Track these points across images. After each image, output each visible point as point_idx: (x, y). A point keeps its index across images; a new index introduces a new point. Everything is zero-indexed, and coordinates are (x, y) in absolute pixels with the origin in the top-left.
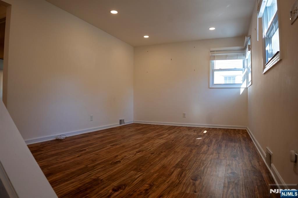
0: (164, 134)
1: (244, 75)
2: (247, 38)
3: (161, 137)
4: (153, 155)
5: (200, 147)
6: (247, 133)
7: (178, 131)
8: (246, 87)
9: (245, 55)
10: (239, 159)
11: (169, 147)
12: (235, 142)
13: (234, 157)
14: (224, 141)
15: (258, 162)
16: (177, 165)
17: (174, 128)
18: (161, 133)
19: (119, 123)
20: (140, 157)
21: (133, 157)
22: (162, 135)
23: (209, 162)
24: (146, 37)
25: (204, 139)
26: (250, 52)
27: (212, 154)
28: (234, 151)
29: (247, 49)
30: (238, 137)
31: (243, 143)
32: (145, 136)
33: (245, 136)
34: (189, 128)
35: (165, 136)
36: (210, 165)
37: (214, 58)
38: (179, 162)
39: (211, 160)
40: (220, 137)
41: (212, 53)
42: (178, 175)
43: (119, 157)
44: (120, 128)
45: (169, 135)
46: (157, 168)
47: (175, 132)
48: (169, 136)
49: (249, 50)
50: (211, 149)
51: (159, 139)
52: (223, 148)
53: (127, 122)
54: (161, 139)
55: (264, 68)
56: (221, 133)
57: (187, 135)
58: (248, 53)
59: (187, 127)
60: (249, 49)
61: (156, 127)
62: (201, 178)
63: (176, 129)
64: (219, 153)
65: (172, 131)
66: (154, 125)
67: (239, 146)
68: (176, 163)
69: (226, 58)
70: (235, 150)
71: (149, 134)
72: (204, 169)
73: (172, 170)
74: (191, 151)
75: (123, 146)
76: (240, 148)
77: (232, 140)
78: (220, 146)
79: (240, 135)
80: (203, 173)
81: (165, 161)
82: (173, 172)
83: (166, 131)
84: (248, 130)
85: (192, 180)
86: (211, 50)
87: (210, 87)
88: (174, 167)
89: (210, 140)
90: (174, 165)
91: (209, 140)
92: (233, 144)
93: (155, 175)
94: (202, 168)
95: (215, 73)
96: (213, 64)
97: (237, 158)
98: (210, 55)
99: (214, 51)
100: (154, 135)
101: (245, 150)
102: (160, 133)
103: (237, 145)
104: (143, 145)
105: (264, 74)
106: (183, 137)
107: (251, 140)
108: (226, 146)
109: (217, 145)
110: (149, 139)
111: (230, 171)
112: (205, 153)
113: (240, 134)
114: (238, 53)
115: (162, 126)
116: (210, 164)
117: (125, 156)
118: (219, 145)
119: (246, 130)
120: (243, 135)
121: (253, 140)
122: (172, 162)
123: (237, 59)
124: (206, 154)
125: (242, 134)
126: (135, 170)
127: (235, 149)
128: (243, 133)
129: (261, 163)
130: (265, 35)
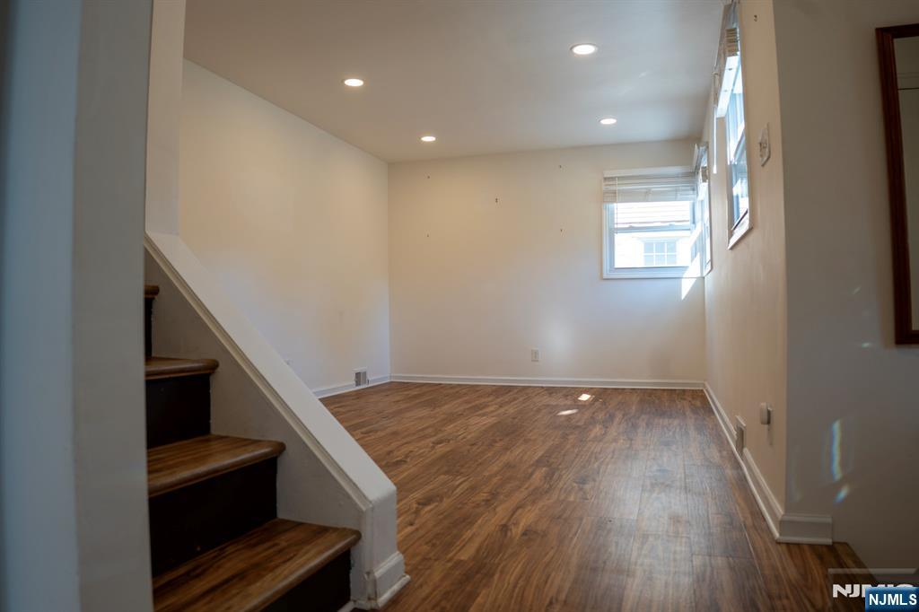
0: (486, 406)
1: (695, 244)
2: (699, 148)
3: (481, 412)
4: (475, 448)
5: (585, 428)
6: (704, 397)
7: (521, 399)
8: (699, 275)
9: (695, 189)
10: (677, 448)
11: (510, 432)
12: (670, 416)
13: (667, 444)
14: (643, 416)
15: (720, 451)
16: (538, 461)
17: (510, 391)
18: (477, 402)
19: (354, 382)
20: (448, 452)
21: (430, 452)
22: (484, 408)
23: (610, 456)
24: (428, 139)
25: (594, 413)
26: (706, 184)
27: (615, 440)
28: (667, 435)
29: (700, 177)
30: (679, 406)
31: (691, 418)
32: (438, 410)
33: (698, 403)
34: (551, 391)
35: (491, 409)
36: (613, 460)
37: (613, 196)
38: (541, 457)
39: (613, 452)
40: (634, 408)
41: (607, 183)
42: (545, 477)
43: (396, 453)
44: (358, 395)
45: (501, 407)
46: (495, 468)
47: (515, 399)
48: (502, 410)
49: (704, 181)
50: (613, 432)
51: (478, 416)
52: (640, 430)
53: (375, 379)
54: (484, 415)
55: (731, 234)
56: (635, 399)
57: (548, 405)
58: (703, 187)
59: (542, 387)
60: (706, 178)
61: (457, 390)
62: (594, 480)
63: (517, 393)
64: (631, 440)
65: (507, 398)
66: (452, 387)
67: (679, 425)
68: (536, 458)
69: (646, 196)
70: (671, 433)
71: (446, 407)
72: (599, 467)
73: (530, 470)
74: (565, 437)
75: (395, 434)
76: (681, 429)
77: (663, 414)
78: (635, 426)
79: (685, 402)
80: (598, 473)
81: (508, 457)
82: (531, 474)
83: (490, 399)
84: (707, 391)
85: (577, 483)
86: (605, 176)
87: (605, 276)
88: (533, 465)
89: (608, 415)
90: (532, 462)
91: (605, 415)
92: (666, 421)
93: (495, 480)
94: (596, 465)
95: (618, 237)
96: (613, 214)
97: (674, 447)
98: (604, 188)
99: (613, 179)
100: (461, 408)
101: (693, 433)
102: (473, 404)
103: (676, 422)
104: (443, 429)
105: (732, 248)
106: (539, 410)
107: (711, 411)
108: (647, 424)
109: (627, 424)
110: (451, 418)
111: (655, 468)
112: (598, 440)
113: (685, 399)
114: (677, 183)
115: (474, 389)
116: (612, 458)
117: (411, 451)
118: (630, 424)
119: (702, 391)
120: (693, 402)
121: (716, 412)
122: (525, 458)
123: (675, 200)
124: (601, 441)
125: (690, 399)
126: (446, 473)
127: (670, 431)
128: (693, 398)
129: (725, 453)
130: (732, 158)
